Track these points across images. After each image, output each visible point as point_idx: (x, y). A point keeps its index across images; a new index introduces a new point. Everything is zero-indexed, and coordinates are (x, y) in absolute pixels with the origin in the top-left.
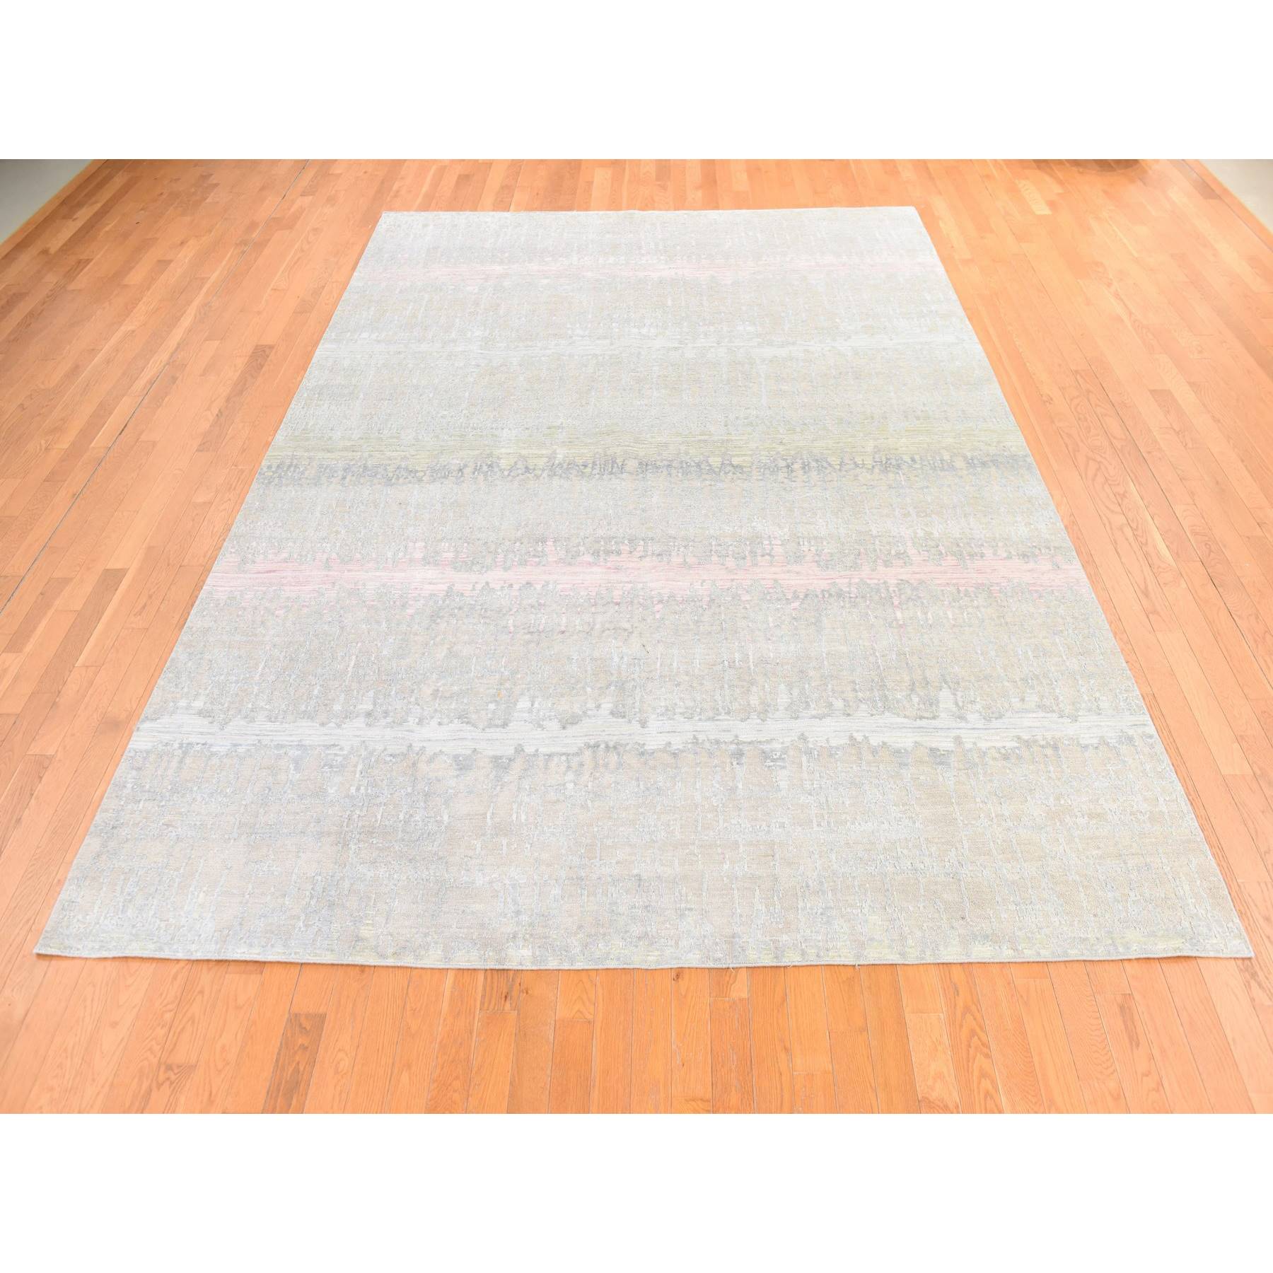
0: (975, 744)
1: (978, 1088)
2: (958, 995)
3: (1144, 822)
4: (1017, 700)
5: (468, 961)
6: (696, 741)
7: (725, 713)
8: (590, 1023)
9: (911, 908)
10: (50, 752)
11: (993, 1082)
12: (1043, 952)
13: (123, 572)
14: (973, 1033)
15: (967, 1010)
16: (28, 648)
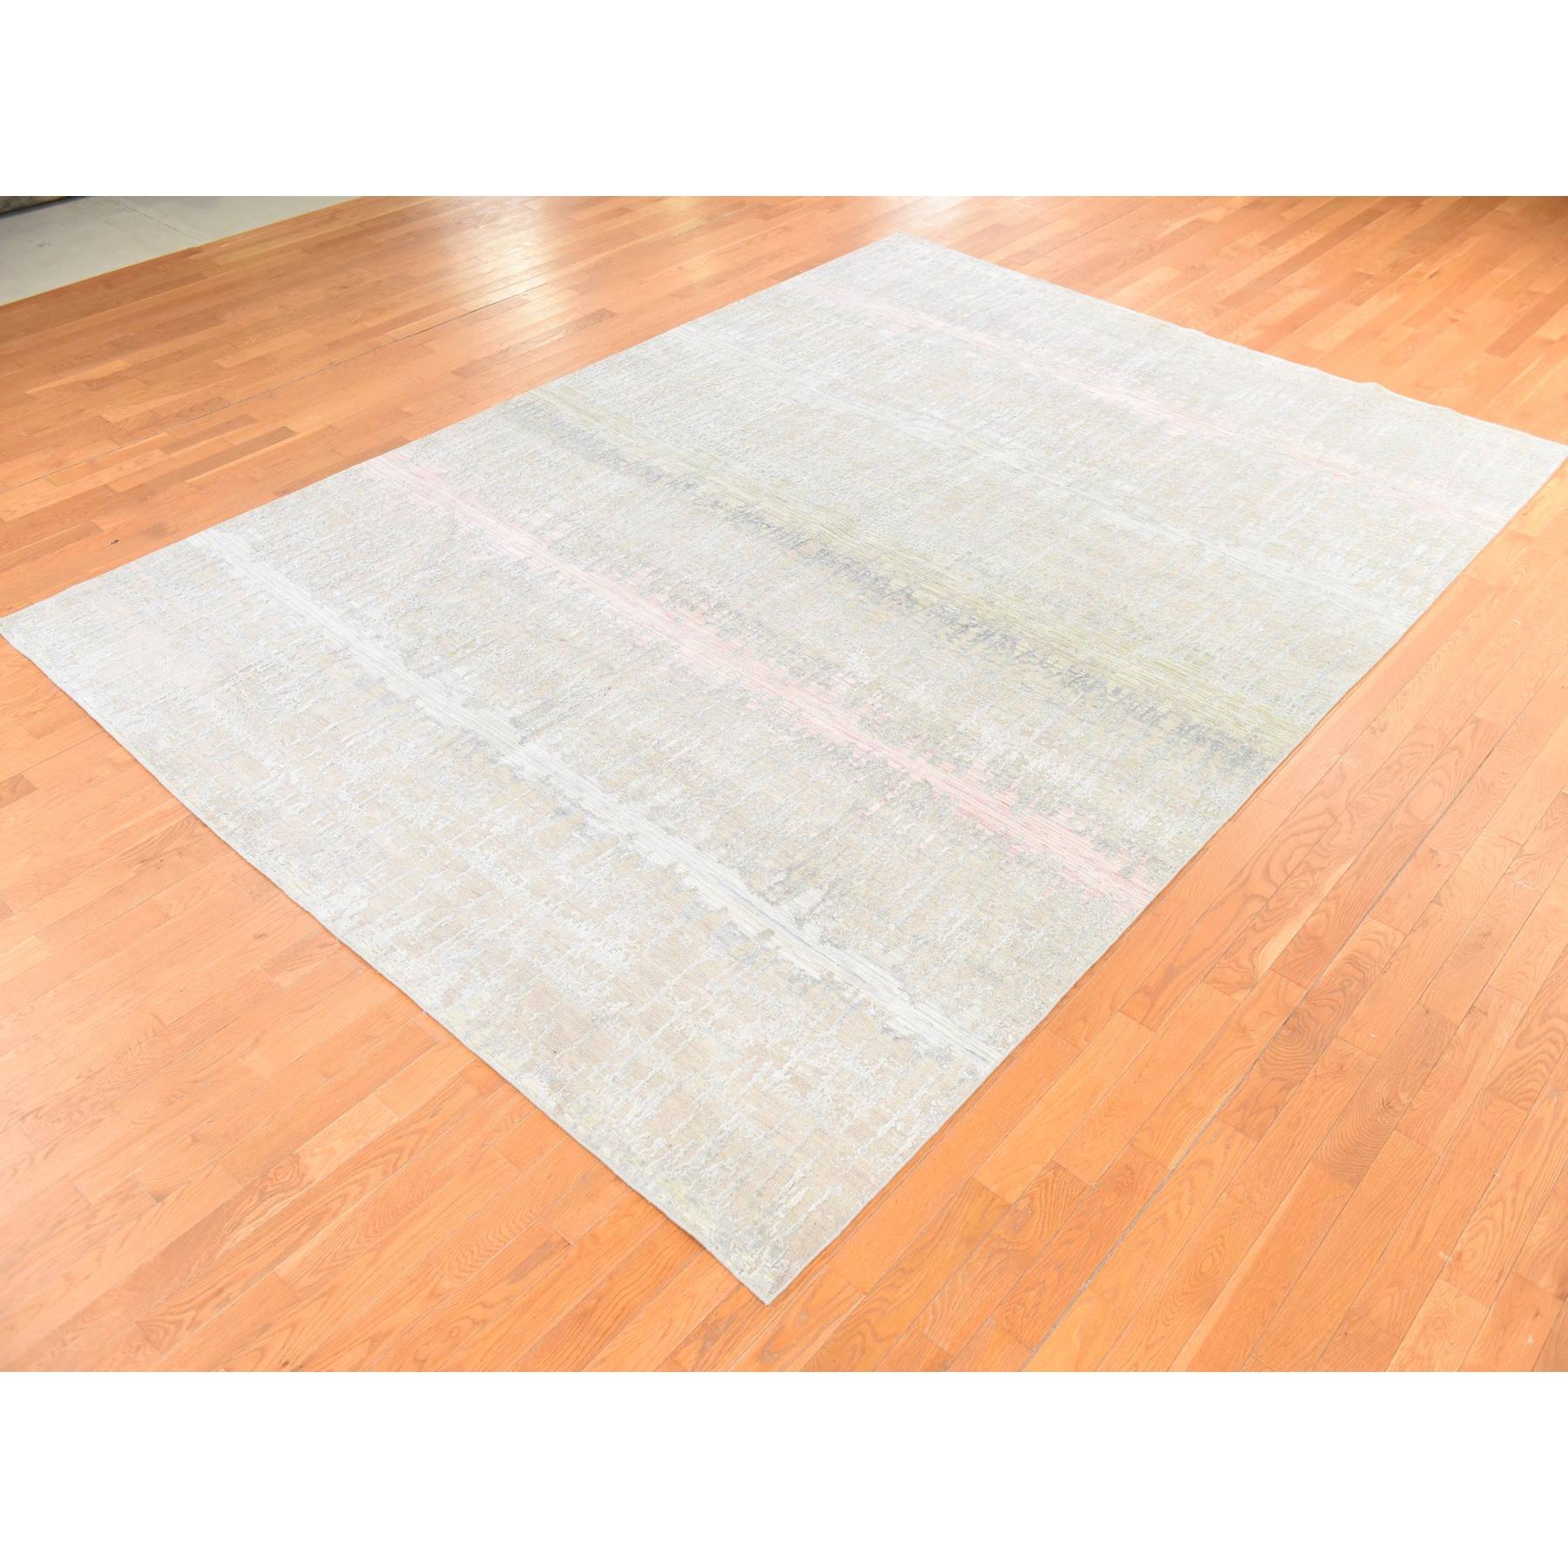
0: (777, 948)
1: (345, 1186)
2: (431, 1117)
3: (841, 1126)
4: (881, 946)
5: (193, 803)
6: (544, 781)
7: (598, 777)
8: (167, 917)
9: (525, 1011)
10: (104, 527)
11: (361, 1193)
12: (580, 1129)
13: (291, 433)
14: (401, 1149)
15: (423, 1131)
16: (175, 455)
